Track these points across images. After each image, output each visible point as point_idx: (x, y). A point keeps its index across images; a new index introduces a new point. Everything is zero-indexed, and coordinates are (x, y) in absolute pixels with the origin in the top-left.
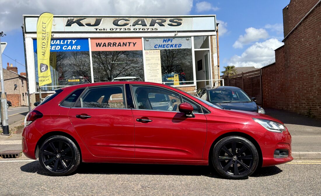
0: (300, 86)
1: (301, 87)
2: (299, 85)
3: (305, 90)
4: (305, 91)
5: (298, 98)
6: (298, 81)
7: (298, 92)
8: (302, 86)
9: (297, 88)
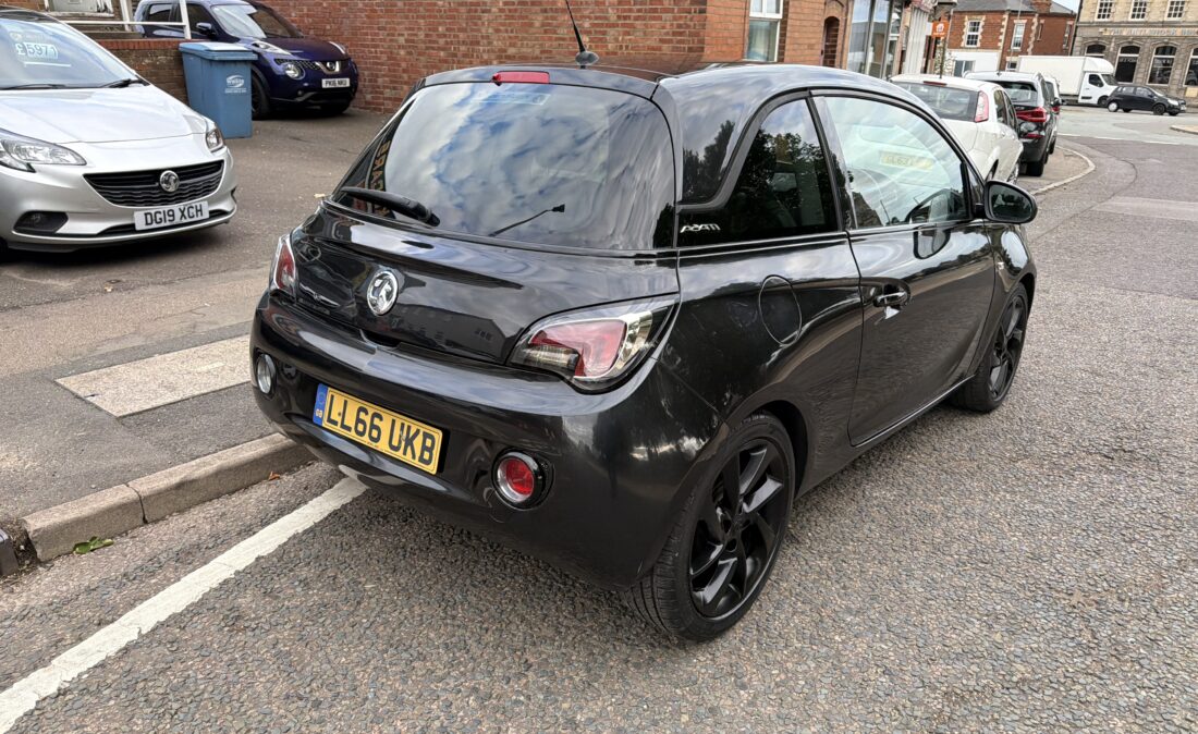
0: (416, 35)
1: (422, 37)
2: (413, 29)
3: (440, 49)
4: (442, 54)
5: (404, 71)
6: (407, 17)
7: (410, 53)
8: (427, 35)
9: (402, 40)
